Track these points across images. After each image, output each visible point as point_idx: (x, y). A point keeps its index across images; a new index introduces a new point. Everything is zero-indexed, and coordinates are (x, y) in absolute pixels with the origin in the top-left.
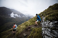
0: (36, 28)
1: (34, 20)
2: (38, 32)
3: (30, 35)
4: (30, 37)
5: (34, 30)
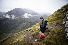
0: (56, 29)
1: (51, 19)
2: (58, 34)
3: (48, 36)
4: (48, 38)
5: (53, 31)
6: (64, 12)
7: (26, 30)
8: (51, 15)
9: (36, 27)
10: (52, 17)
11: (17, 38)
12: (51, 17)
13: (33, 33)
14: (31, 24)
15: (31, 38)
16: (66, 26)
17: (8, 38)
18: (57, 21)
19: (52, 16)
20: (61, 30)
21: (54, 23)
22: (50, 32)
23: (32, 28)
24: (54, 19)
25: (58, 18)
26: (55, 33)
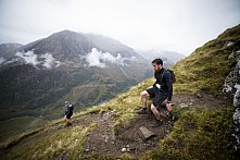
0: (199, 111)
1: (184, 73)
2: (207, 128)
3: (169, 137)
4: (170, 143)
5: (190, 118)
6: (230, 49)
7: (91, 110)
8: (182, 61)
9: (129, 100)
10: (187, 68)
11: (59, 137)
12: (182, 66)
13: (117, 122)
14: (111, 89)
15: (110, 140)
16: (235, 100)
17: (26, 136)
18: (203, 83)
19: (187, 63)
20: (219, 114)
21: (194, 90)
22: (176, 119)
23: (113, 103)
24: (194, 75)
25: (209, 72)
26: (194, 126)
